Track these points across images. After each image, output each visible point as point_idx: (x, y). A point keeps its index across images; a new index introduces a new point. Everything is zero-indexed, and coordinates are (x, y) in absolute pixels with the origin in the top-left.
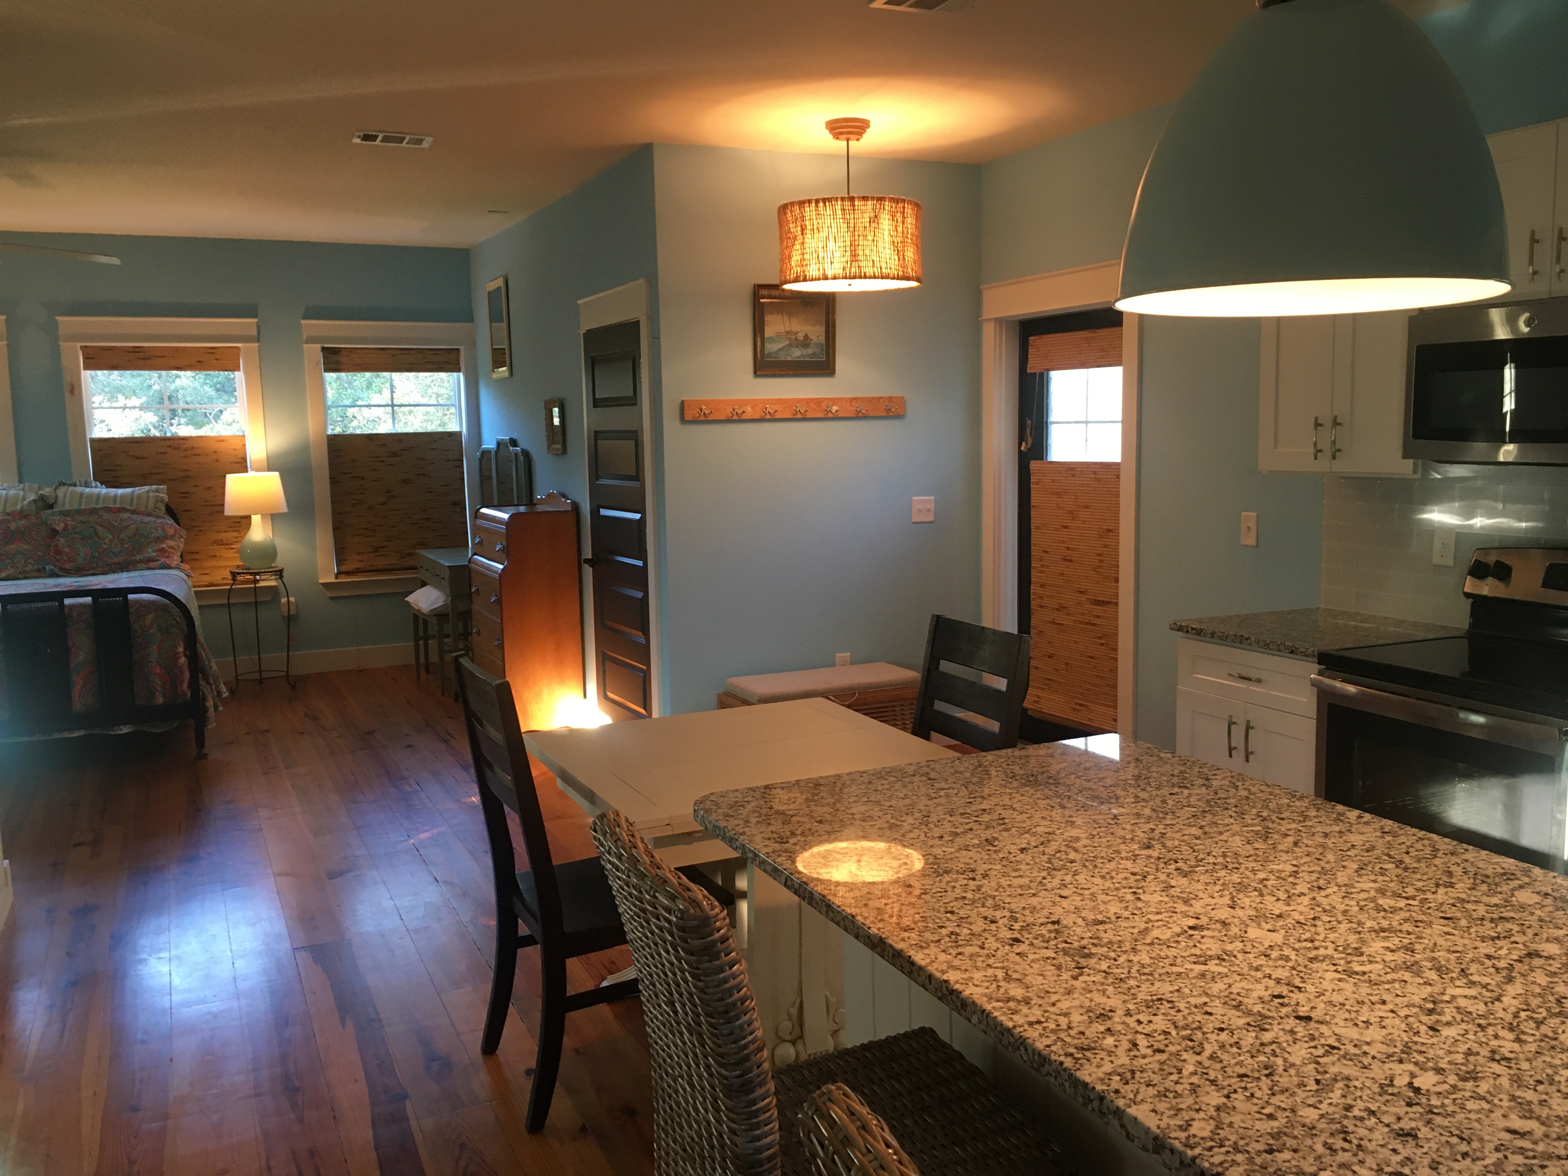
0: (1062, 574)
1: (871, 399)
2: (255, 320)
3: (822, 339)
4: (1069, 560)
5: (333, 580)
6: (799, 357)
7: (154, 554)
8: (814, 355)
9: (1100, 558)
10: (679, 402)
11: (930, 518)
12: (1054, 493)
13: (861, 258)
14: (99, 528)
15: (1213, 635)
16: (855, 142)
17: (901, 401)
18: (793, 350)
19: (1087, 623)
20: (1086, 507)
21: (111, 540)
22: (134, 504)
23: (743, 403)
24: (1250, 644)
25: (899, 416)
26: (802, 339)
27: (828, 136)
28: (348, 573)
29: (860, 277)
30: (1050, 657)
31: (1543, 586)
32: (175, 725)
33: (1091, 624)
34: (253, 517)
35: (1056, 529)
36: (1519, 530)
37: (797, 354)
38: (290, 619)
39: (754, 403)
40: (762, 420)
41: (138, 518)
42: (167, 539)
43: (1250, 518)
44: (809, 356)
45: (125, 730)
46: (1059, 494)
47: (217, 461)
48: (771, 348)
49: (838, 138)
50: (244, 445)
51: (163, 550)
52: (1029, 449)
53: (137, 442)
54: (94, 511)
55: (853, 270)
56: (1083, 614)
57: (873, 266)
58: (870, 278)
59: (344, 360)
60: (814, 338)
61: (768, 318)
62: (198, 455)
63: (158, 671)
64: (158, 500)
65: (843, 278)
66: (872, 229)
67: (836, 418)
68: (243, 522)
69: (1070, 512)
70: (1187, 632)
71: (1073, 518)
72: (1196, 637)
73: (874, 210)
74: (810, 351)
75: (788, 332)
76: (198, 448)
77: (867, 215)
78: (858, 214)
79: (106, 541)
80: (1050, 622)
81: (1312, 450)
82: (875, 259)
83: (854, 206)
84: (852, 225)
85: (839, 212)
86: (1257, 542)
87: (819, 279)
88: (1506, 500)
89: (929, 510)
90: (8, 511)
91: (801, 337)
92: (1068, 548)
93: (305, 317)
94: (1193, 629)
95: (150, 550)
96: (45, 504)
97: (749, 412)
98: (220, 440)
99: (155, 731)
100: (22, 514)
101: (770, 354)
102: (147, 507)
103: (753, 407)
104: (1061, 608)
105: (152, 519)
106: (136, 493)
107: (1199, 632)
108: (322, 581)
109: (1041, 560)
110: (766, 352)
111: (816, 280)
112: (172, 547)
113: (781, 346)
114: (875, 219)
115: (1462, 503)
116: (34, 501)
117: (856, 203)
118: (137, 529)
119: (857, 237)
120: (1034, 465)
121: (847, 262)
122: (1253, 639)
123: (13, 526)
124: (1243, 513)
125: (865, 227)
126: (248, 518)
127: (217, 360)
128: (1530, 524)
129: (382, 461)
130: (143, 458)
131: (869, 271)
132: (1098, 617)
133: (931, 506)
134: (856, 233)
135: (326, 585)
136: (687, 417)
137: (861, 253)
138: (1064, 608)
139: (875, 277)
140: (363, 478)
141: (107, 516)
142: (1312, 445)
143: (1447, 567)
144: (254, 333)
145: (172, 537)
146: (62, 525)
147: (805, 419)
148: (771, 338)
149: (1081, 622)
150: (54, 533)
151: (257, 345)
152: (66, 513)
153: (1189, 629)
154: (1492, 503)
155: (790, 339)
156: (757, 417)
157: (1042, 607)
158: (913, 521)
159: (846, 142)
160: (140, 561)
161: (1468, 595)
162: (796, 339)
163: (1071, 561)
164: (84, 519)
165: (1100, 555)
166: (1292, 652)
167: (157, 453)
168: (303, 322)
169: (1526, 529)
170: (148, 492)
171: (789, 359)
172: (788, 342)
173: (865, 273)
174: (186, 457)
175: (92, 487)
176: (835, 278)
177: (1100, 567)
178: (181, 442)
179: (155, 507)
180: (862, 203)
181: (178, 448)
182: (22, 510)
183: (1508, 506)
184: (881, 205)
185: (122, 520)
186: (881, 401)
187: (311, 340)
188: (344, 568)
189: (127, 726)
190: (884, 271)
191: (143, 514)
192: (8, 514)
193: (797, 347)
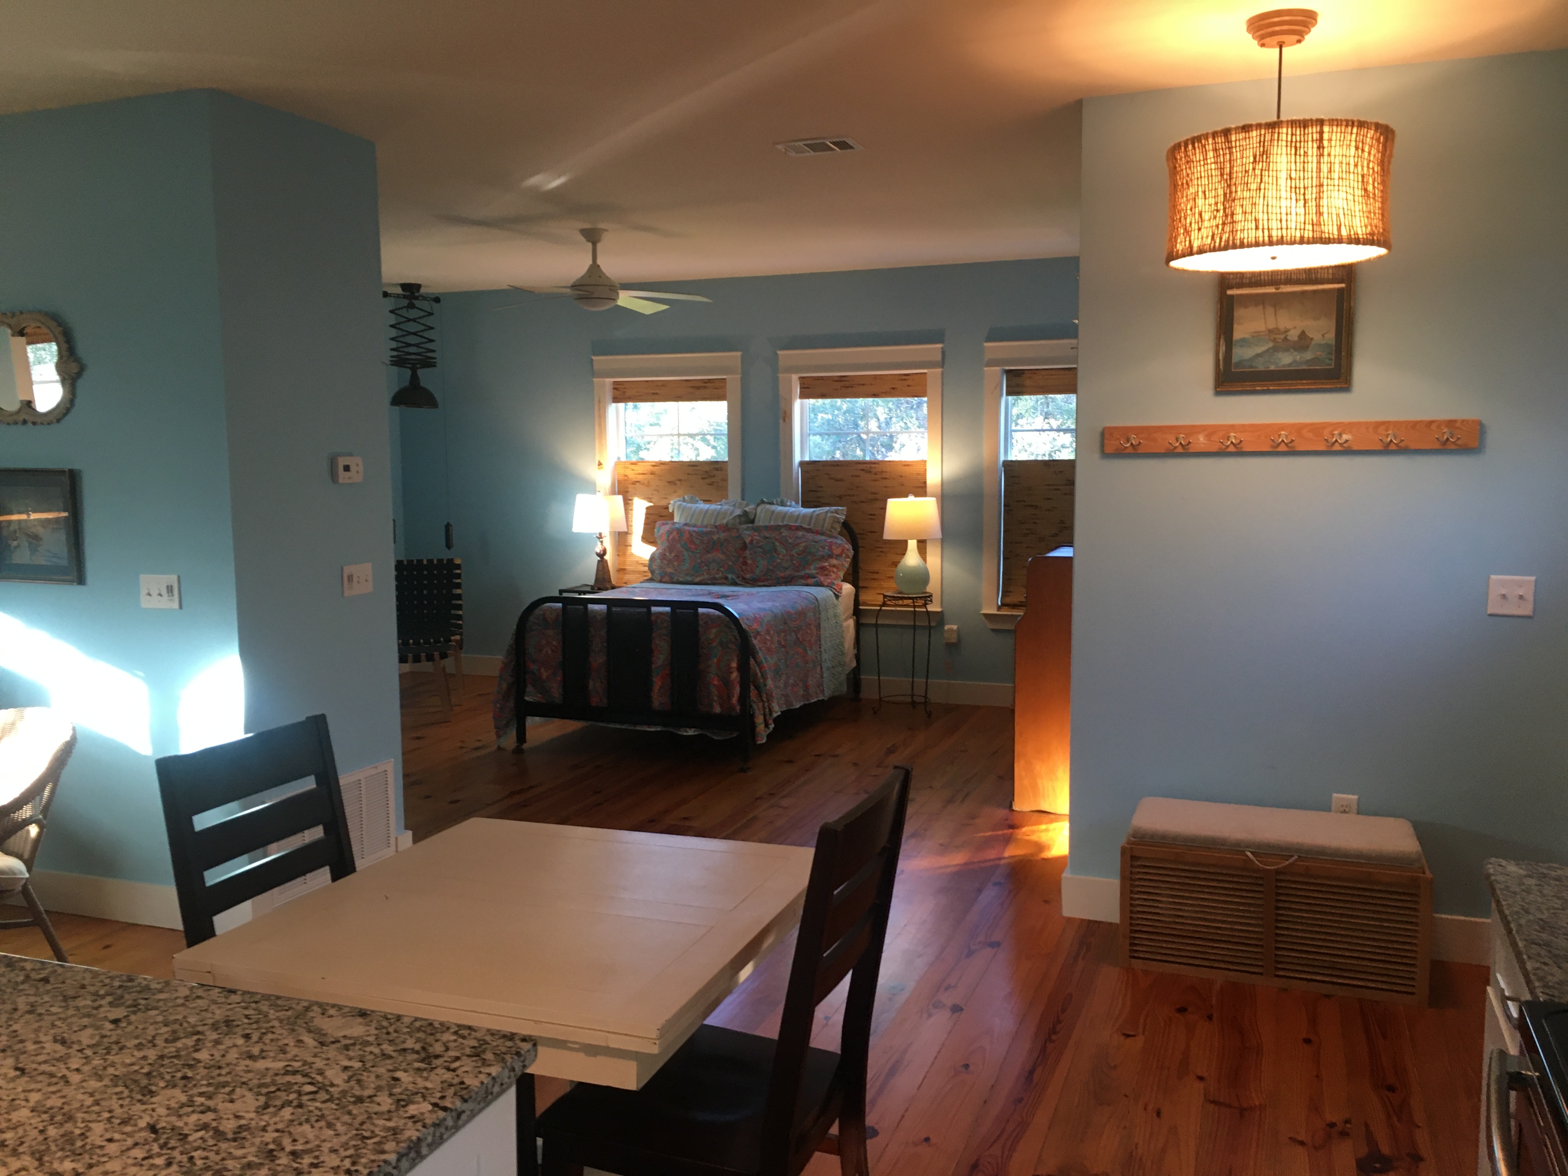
1: (1414, 425)
2: (940, 346)
3: (1331, 336)
5: (995, 612)
6: (1290, 365)
7: (815, 571)
8: (1315, 360)
10: (1100, 430)
11: (1526, 609)
13: (1237, 218)
14: (777, 544)
17: (1476, 427)
18: (1280, 355)
21: (784, 556)
22: (812, 525)
23: (1193, 430)
25: (1470, 449)
26: (1296, 339)
27: (1250, 43)
28: (1014, 606)
29: (1234, 247)
32: (735, 735)
34: (909, 541)
37: (1286, 360)
38: (953, 647)
39: (1210, 431)
40: (1222, 453)
41: (810, 536)
42: (832, 558)
44: (1308, 362)
45: (691, 732)
47: (902, 485)
48: (1241, 354)
49: (1263, 45)
50: (925, 470)
51: (823, 568)
53: (838, 465)
54: (777, 528)
55: (1225, 237)
57: (1257, 228)
58: (1250, 246)
59: (1028, 382)
60: (1316, 336)
61: (1239, 313)
62: (886, 478)
63: (716, 682)
64: (836, 520)
65: (1210, 251)
66: (1258, 172)
67: (1348, 451)
68: (901, 546)
73: (1261, 143)
74: (1308, 355)
75: (1270, 331)
76: (886, 472)
77: (1249, 154)
78: (1237, 154)
79: (781, 556)
82: (1260, 216)
83: (1230, 142)
84: (1227, 170)
85: (1211, 154)
87: (1184, 255)
89: (1521, 597)
90: (717, 524)
91: (1293, 335)
93: (989, 339)
95: (812, 567)
96: (747, 519)
97: (1201, 441)
98: (907, 464)
99: (715, 738)
100: (726, 528)
101: (1239, 364)
102: (823, 526)
103: (1208, 437)
105: (823, 538)
106: (817, 513)
108: (985, 611)
110: (1235, 359)
111: (1181, 256)
112: (834, 566)
113: (1260, 350)
114: (1264, 156)
116: (739, 516)
118: (806, 547)
119: (1233, 188)
121: (1217, 226)
123: (715, 537)
126: (906, 542)
127: (908, 386)
129: (1058, 489)
130: (842, 480)
131: (1250, 235)
133: (1527, 592)
134: (1233, 181)
135: (987, 616)
136: (1108, 450)
137: (1238, 210)
139: (1257, 244)
140: (1036, 507)
141: (785, 533)
144: (939, 358)
145: (838, 556)
146: (750, 539)
147: (1293, 453)
148: (1243, 340)
150: (745, 547)
151: (940, 370)
152: (758, 529)
155: (1274, 340)
156: (1214, 448)
158: (1489, 612)
160: (802, 577)
162: (1286, 339)
164: (767, 534)
167: (852, 476)
168: (986, 344)
170: (827, 512)
171: (1272, 368)
172: (1271, 345)
173: (1243, 240)
174: (875, 481)
175: (786, 506)
176: (1201, 251)
178: (873, 466)
179: (832, 527)
180: (1242, 135)
181: (870, 472)
182: (727, 524)
184: (1272, 134)
185: (797, 537)
186: (1434, 427)
187: (991, 363)
188: (1008, 600)
189: (693, 729)
190: (1274, 233)
191: (817, 533)
192: (716, 527)
193: (1286, 350)
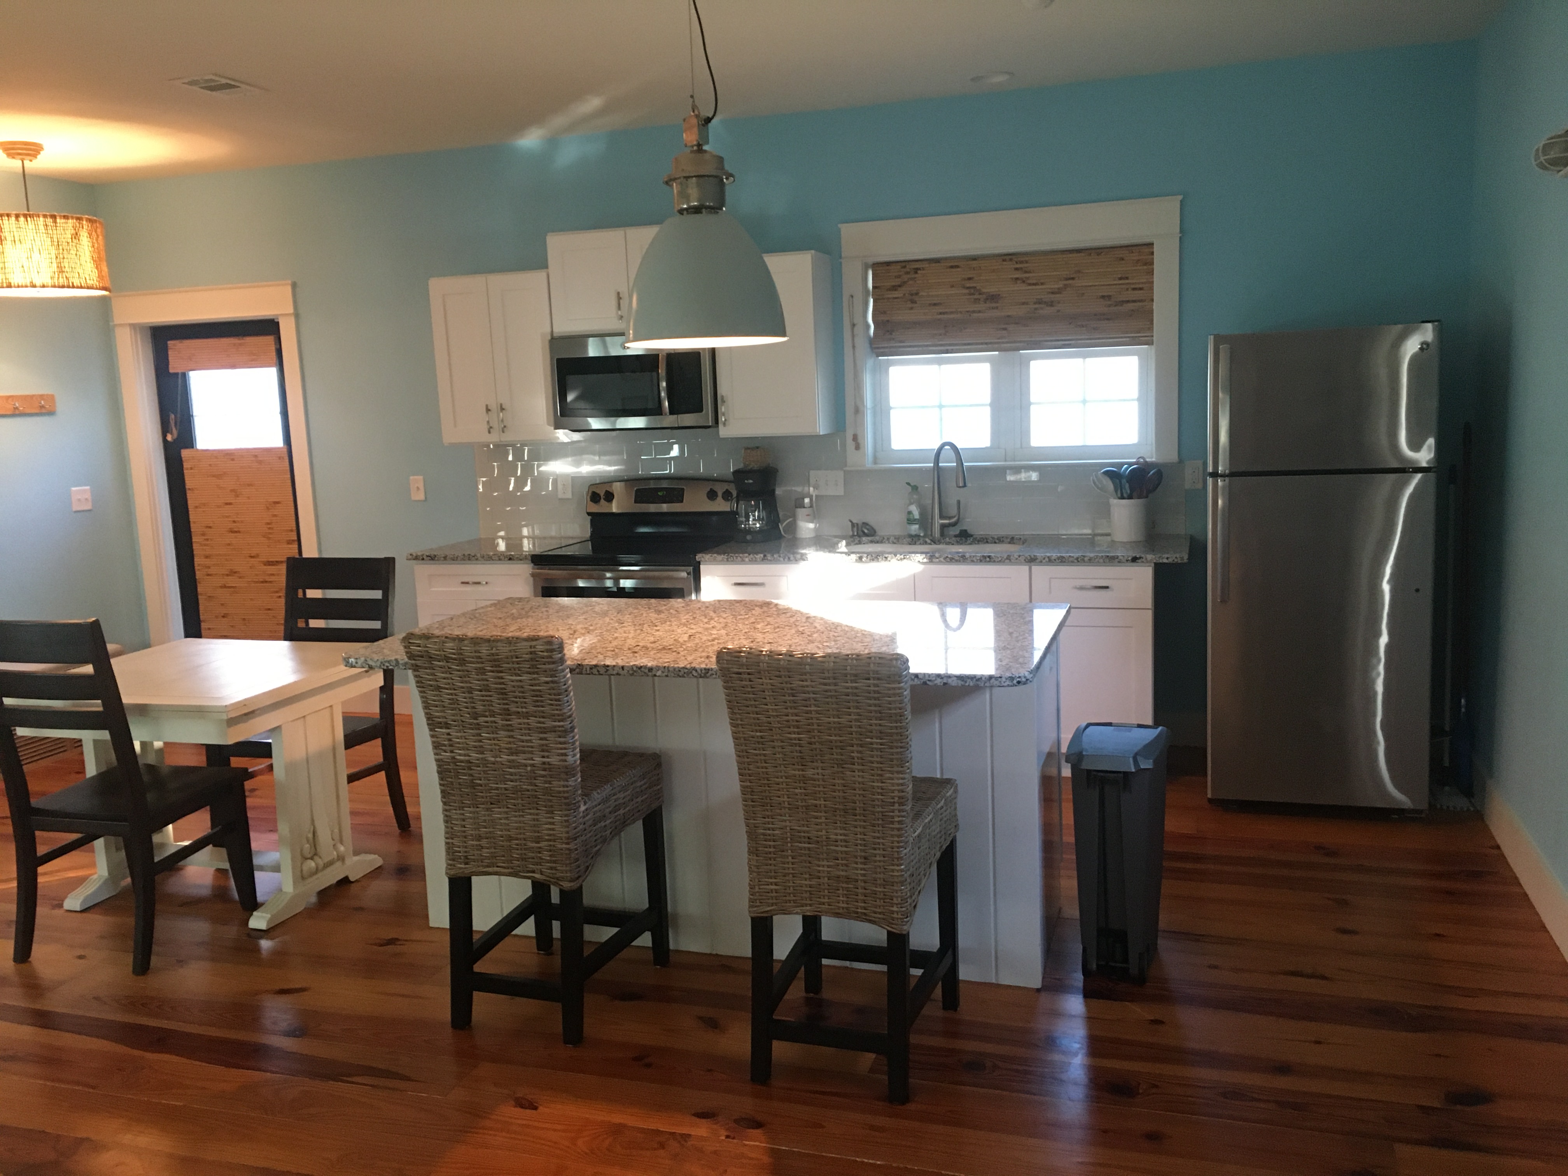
0: (229, 545)
1: (25, 397)
4: (236, 532)
9: (269, 526)
11: (88, 507)
12: (214, 476)
13: (67, 269)
15: (445, 558)
16: (28, 161)
17: (51, 398)
19: (262, 582)
20: (250, 485)
24: (477, 559)
25: (51, 413)
30: (223, 617)
31: (636, 502)
33: (266, 582)
35: (219, 507)
36: (610, 472)
43: (417, 481)
46: (218, 477)
49: (11, 158)
52: (174, 440)
55: (61, 280)
56: (257, 575)
57: (79, 278)
65: (51, 287)
66: (75, 245)
69: (232, 491)
70: (423, 559)
71: (237, 496)
72: (432, 562)
73: (74, 228)
77: (68, 232)
78: (60, 230)
80: (221, 587)
81: (486, 427)
82: (80, 271)
83: (56, 223)
84: (56, 240)
85: (42, 228)
86: (426, 498)
87: (26, 286)
88: (600, 454)
89: (86, 499)
92: (234, 522)
94: (427, 556)
104: (233, 573)
107: (432, 558)
109: (203, 535)
111: (22, 287)
114: (76, 236)
115: (573, 458)
117: (58, 220)
119: (61, 251)
120: (185, 453)
121: (54, 273)
122: (479, 555)
124: (411, 478)
125: (68, 243)
128: (616, 468)
132: (273, 575)
133: (88, 496)
134: (61, 247)
137: (67, 265)
138: (235, 572)
142: (486, 423)
143: (568, 499)
149: (257, 582)
153: (425, 557)
154: (592, 456)
157: (208, 575)
158: (74, 510)
159: (21, 162)
161: (589, 514)
163: (239, 532)
165: (268, 524)
166: (510, 559)
169: (615, 471)
173: (73, 283)
176: (43, 286)
177: (270, 533)
180: (63, 221)
183: (602, 458)
184: (79, 223)
186: (34, 399)
190: (88, 281)
